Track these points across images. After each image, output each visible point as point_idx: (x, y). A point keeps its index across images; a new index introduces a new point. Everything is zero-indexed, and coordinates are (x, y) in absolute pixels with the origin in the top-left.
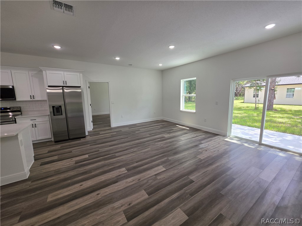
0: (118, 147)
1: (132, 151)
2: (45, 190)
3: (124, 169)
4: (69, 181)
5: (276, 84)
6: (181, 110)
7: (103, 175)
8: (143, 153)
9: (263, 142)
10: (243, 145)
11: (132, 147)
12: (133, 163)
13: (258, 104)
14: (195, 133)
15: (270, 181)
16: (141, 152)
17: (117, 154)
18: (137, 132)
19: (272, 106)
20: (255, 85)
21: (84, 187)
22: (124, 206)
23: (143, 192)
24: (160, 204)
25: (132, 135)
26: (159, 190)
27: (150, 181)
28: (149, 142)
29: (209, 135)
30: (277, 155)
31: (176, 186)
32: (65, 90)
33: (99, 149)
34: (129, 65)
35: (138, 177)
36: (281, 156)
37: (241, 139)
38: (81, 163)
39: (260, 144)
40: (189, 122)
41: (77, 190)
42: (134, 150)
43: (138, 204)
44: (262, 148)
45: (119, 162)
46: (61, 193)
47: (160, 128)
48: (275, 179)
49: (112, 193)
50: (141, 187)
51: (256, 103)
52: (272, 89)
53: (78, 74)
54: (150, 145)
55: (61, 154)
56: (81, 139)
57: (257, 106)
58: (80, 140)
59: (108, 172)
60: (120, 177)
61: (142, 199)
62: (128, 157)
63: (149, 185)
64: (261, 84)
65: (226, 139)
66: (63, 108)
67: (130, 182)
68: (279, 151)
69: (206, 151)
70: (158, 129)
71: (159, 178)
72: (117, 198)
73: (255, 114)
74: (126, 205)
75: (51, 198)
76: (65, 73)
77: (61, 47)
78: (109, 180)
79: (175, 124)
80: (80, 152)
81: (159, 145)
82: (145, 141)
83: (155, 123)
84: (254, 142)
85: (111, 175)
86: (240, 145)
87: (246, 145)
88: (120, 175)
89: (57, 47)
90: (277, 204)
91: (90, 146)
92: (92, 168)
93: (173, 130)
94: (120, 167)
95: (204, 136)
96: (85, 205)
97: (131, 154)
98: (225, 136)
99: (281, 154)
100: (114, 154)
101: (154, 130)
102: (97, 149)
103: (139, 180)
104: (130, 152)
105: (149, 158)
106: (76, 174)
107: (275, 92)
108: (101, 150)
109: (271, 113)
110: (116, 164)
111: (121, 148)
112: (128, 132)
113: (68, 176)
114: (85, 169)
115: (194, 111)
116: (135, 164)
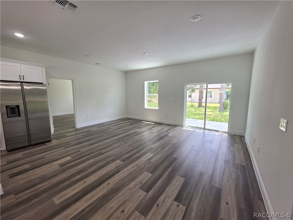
0: (98, 145)
1: (116, 146)
2: (43, 197)
3: (118, 161)
4: (68, 182)
5: (203, 88)
6: (145, 108)
7: (101, 170)
8: (127, 147)
9: (206, 128)
10: (195, 131)
11: (113, 143)
12: (123, 155)
13: (193, 102)
14: (160, 126)
15: (217, 149)
16: (125, 145)
17: (103, 151)
18: (109, 130)
19: (202, 104)
20: (190, 88)
21: (89, 183)
22: (138, 186)
23: (146, 173)
24: (163, 177)
25: (106, 133)
26: (157, 169)
27: (147, 165)
28: (127, 137)
29: (171, 127)
30: (216, 135)
31: (167, 163)
32: (25, 87)
33: (79, 149)
34: (97, 64)
35: (135, 164)
36: (217, 135)
37: (193, 127)
38: (68, 165)
39: (204, 129)
40: (154, 118)
41: (84, 187)
42: (117, 145)
43: (147, 181)
44: (206, 131)
45: (110, 157)
46: (66, 194)
47: (129, 125)
48: (219, 147)
49: (121, 179)
50: (142, 170)
51: (192, 102)
52: (201, 91)
53: (40, 68)
54: (130, 139)
55: (31, 162)
56: (47, 143)
57: (193, 104)
58: (46, 145)
59: (105, 166)
60: (119, 167)
61: (149, 177)
62: (115, 152)
63: (147, 167)
64: (194, 87)
65: (184, 128)
66: (22, 108)
67: (131, 169)
68: (215, 132)
69: (175, 138)
70: (128, 126)
71: (152, 161)
72: (128, 182)
73: (193, 110)
74: (139, 184)
75: (58, 200)
76: (23, 66)
77: (25, 36)
78: (110, 171)
79: (141, 121)
80: (57, 156)
81: (137, 138)
82: (122, 137)
83: (122, 121)
84: (201, 128)
85: (110, 168)
86: (194, 131)
87: (197, 130)
88: (118, 166)
89: (20, 35)
90: (224, 159)
91: (65, 148)
92: (84, 167)
93: (142, 125)
94: (113, 160)
95: (168, 128)
96: (101, 194)
97: (117, 148)
98: (182, 126)
99: (217, 133)
100: (100, 151)
101: (125, 127)
102: (76, 150)
103: (137, 166)
104: (114, 148)
105: (135, 149)
106: (69, 175)
107: (203, 94)
108: (82, 150)
109: (202, 109)
110: (107, 159)
111: (103, 145)
112: (100, 131)
113: (62, 179)
114: (78, 169)
115: (157, 108)
116: (126, 156)
